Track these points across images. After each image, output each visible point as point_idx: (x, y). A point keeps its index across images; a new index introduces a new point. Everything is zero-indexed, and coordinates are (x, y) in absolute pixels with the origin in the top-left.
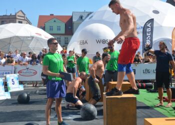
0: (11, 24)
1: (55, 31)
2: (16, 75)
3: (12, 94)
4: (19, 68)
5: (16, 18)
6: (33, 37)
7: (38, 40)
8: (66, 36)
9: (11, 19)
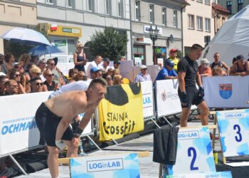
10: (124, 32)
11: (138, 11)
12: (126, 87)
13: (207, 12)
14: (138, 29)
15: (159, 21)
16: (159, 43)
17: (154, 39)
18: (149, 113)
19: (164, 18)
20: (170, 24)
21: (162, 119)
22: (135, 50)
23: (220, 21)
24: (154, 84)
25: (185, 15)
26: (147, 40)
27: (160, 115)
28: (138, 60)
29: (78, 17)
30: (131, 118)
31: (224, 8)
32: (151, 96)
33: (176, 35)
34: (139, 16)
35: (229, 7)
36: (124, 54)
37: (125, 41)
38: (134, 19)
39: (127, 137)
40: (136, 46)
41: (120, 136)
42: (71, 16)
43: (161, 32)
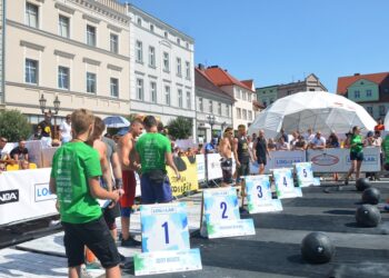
0: (300, 94)
1: (364, 97)
2: (309, 164)
3: (304, 190)
4: (313, 153)
5: (306, 86)
6: (330, 109)
7: (338, 112)
8: (381, 104)
9: (300, 87)
10: (191, 119)
11: (201, 105)
12: (185, 159)
13: (249, 106)
14: (202, 118)
15: (216, 112)
16: (215, 127)
17: (212, 125)
18: (202, 177)
19: (220, 110)
20: (224, 114)
21: (211, 181)
22: (199, 132)
23: (258, 113)
24: (206, 157)
25: (234, 108)
26: (207, 125)
27: (210, 178)
28: (201, 139)
29: (159, 109)
30: (188, 180)
31: (261, 104)
32: (204, 164)
33: (228, 122)
34: (201, 108)
35: (265, 104)
36: (190, 134)
37: (191, 126)
38: (198, 110)
39: (185, 194)
40: (199, 129)
41: (181, 193)
42: (154, 108)
43: (218, 120)
